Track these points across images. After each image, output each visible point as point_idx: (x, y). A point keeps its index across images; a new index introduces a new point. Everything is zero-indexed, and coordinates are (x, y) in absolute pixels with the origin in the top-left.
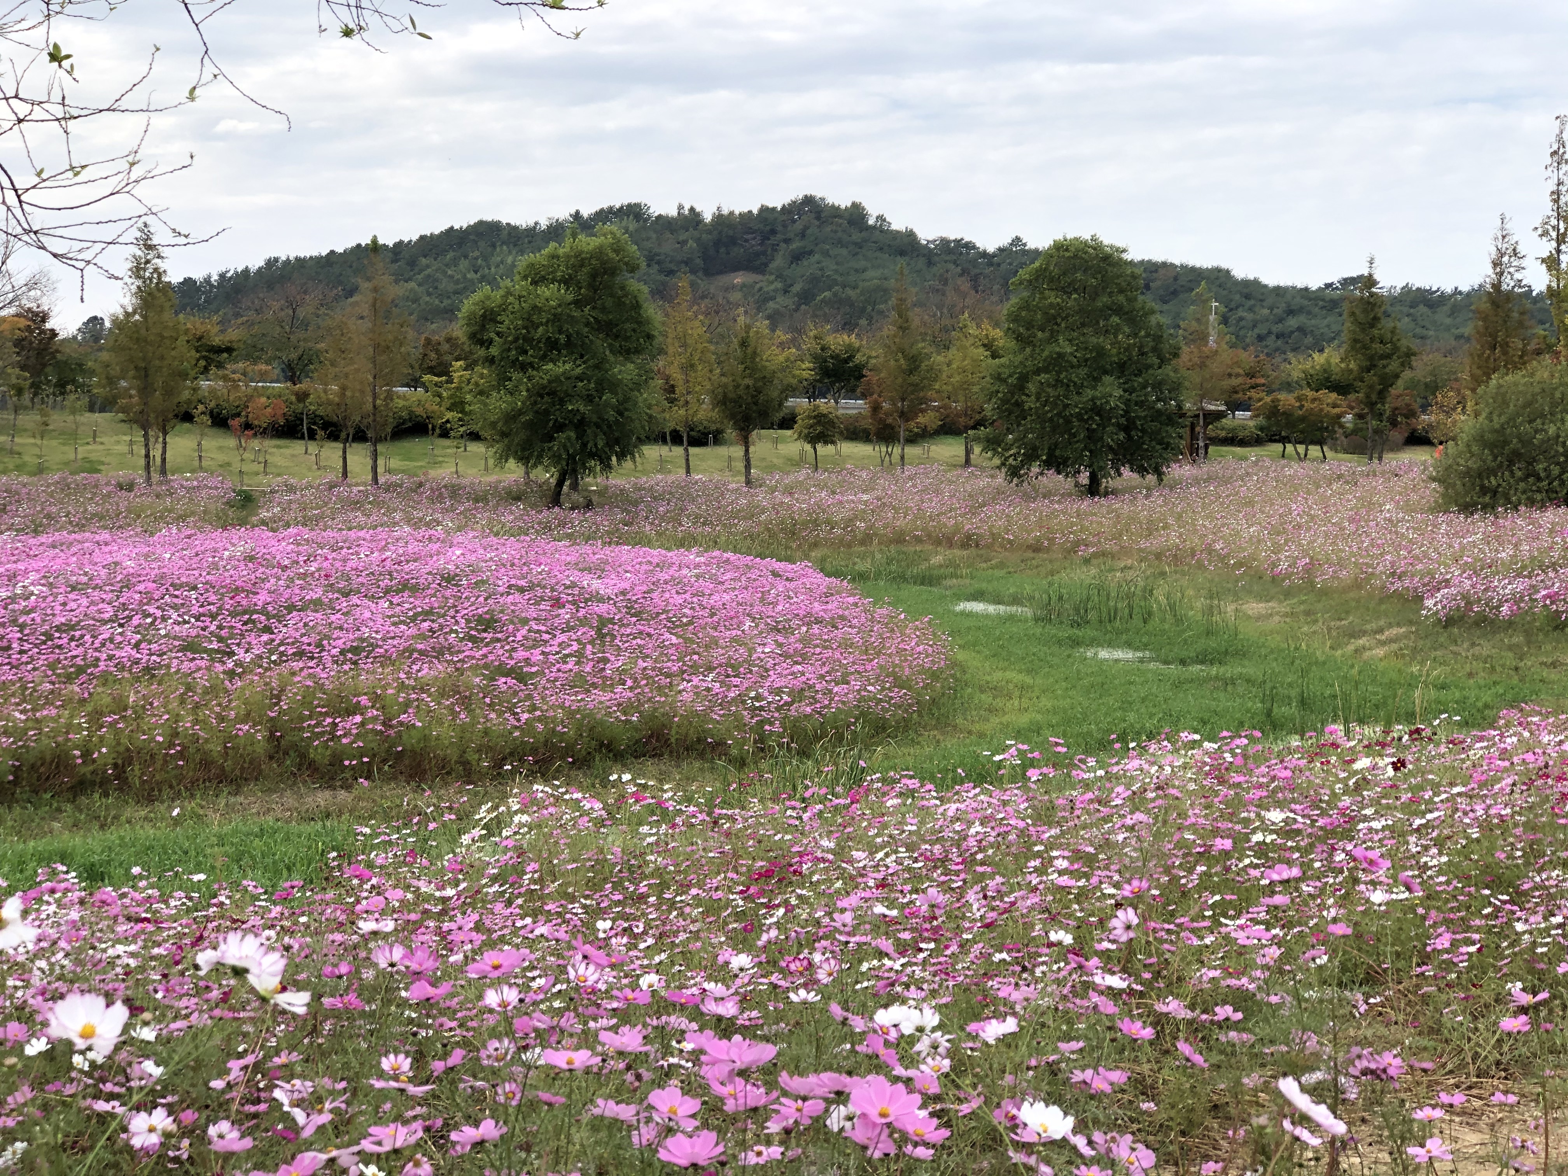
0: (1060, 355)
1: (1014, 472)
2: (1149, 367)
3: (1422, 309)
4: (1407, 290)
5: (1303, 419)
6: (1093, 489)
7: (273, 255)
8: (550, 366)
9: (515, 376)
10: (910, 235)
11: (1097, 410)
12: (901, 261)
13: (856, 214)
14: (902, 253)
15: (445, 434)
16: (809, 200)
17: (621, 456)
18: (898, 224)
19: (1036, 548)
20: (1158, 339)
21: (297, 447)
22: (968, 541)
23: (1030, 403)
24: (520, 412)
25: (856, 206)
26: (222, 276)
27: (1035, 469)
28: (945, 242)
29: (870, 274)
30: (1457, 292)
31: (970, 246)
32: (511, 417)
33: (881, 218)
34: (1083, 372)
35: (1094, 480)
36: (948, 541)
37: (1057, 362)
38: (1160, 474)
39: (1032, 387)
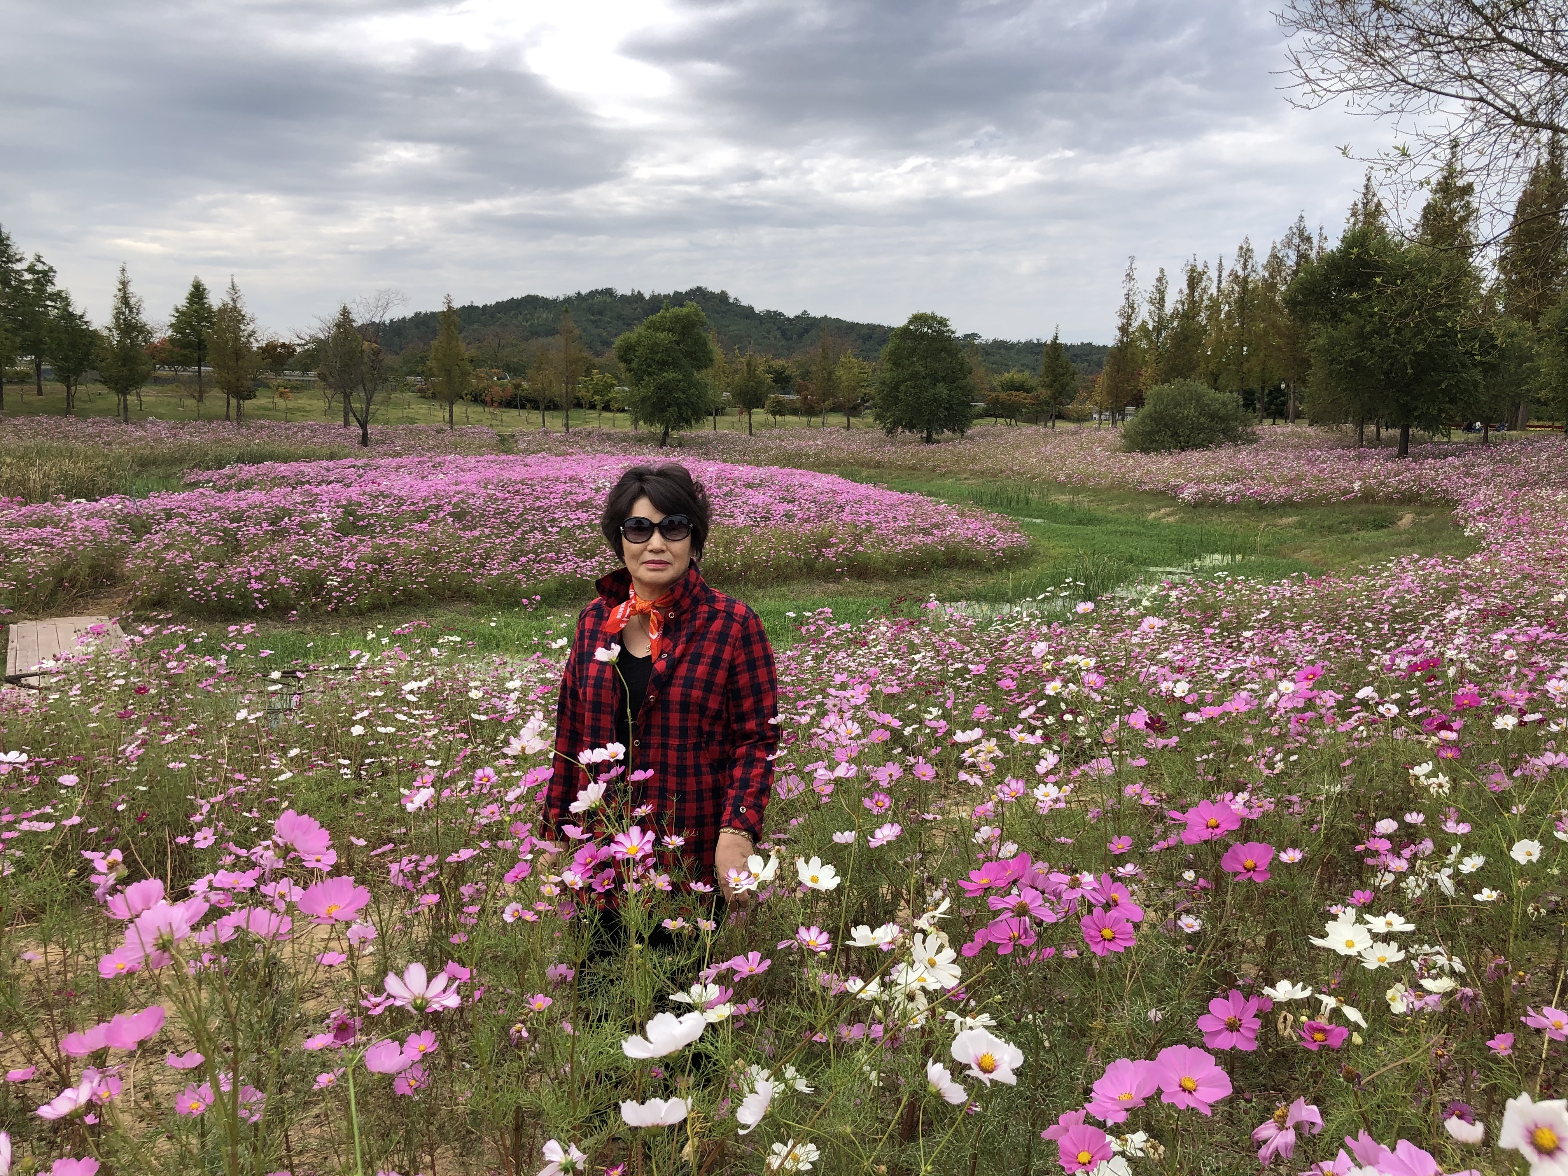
0: (918, 372)
1: (890, 431)
2: (958, 379)
3: (1003, 351)
4: (995, 342)
5: (1010, 405)
6: (929, 440)
7: (418, 310)
8: (665, 374)
9: (646, 378)
10: (751, 308)
11: (935, 400)
12: (748, 321)
13: (723, 296)
14: (747, 317)
15: (593, 407)
16: (699, 289)
17: (697, 421)
18: (744, 303)
19: (914, 468)
20: (962, 364)
21: (514, 412)
22: (878, 465)
23: (902, 396)
24: (650, 397)
25: (723, 292)
26: (391, 321)
27: (900, 429)
28: (768, 312)
29: (731, 328)
30: (1019, 343)
31: (781, 314)
32: (643, 400)
33: (736, 299)
34: (928, 380)
35: (929, 436)
36: (868, 466)
37: (914, 376)
38: (963, 432)
39: (902, 388)
